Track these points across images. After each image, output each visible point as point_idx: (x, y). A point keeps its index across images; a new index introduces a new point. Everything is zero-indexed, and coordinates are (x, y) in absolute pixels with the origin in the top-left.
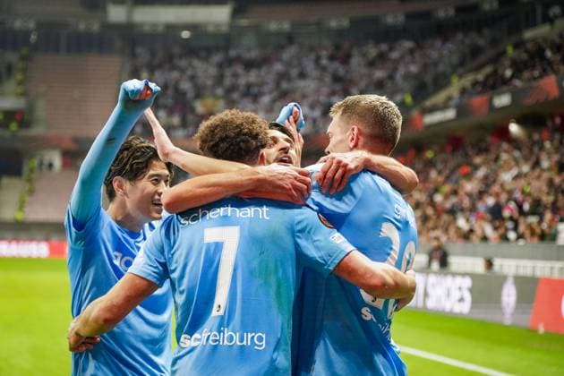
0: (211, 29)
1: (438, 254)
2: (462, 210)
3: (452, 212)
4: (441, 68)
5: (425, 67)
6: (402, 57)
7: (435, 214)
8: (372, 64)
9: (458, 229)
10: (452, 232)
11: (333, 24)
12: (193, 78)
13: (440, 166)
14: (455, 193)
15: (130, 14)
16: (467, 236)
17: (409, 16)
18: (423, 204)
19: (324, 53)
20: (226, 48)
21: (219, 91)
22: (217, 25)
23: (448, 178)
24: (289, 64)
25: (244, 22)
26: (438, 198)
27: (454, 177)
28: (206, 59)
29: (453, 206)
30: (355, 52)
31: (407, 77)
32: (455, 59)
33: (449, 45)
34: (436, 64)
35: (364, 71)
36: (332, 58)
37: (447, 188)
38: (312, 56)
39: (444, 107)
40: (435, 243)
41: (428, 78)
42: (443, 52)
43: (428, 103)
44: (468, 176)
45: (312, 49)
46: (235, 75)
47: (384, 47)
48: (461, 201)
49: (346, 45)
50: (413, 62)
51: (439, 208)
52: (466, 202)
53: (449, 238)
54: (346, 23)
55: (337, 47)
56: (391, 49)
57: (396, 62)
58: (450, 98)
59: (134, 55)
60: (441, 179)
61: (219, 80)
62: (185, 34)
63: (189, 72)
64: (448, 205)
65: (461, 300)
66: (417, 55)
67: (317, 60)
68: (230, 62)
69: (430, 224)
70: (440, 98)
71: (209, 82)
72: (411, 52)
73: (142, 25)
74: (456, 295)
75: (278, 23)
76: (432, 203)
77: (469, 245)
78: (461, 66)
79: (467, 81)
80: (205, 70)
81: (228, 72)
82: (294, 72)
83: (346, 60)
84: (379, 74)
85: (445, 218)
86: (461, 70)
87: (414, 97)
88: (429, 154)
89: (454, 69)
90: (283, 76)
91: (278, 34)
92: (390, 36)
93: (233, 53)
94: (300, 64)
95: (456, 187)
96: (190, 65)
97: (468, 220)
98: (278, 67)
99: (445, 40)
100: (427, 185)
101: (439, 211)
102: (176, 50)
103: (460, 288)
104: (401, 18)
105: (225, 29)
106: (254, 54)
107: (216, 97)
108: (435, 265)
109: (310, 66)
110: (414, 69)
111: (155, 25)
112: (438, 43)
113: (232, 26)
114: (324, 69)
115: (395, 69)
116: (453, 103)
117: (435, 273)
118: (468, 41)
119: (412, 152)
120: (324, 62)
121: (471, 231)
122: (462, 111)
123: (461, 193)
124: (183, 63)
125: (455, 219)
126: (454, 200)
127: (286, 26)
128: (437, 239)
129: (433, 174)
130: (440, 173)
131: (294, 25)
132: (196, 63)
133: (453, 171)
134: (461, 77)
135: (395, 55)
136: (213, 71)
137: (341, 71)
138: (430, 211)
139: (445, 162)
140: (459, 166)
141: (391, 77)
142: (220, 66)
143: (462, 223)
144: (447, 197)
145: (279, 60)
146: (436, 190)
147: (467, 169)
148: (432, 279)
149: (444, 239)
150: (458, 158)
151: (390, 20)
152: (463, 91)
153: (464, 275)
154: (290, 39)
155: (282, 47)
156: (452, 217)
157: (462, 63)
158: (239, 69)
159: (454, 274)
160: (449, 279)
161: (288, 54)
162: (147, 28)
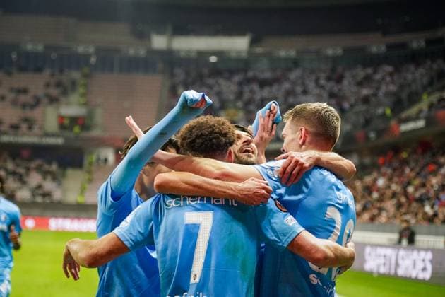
0: (233, 55)
1: (407, 233)
2: (429, 199)
3: (421, 201)
4: (414, 87)
5: (402, 87)
6: (383, 79)
7: (407, 202)
8: (360, 84)
9: (425, 213)
10: (420, 216)
11: (330, 52)
12: (219, 94)
13: (412, 164)
14: (423, 185)
15: (170, 42)
16: (431, 219)
17: (390, 47)
18: (398, 194)
19: (323, 75)
20: (246, 71)
21: (240, 104)
22: (239, 52)
23: (418, 174)
24: (294, 83)
25: (259, 50)
26: (410, 189)
27: (423, 173)
28: (229, 79)
29: (421, 196)
30: (347, 74)
31: (387, 94)
32: (425, 80)
33: (421, 70)
34: (409, 85)
35: (354, 89)
36: (329, 79)
37: (417, 182)
38: (314, 78)
39: (416, 118)
40: (404, 225)
41: (404, 96)
42: (416, 75)
43: (404, 115)
44: (434, 173)
45: (312, 72)
46: (252, 92)
47: (369, 71)
48: (428, 192)
49: (340, 69)
50: (393, 82)
51: (410, 198)
52: (432, 193)
53: (417, 221)
54: (339, 51)
55: (333, 70)
56: (375, 72)
57: (379, 82)
58: (420, 111)
59: (172, 75)
60: (412, 174)
61: (239, 95)
62: (213, 59)
63: (216, 89)
64: (417, 195)
65: (424, 269)
66: (395, 77)
67: (317, 81)
68: (249, 81)
69: (403, 210)
70: (413, 111)
71: (232, 97)
72: (391, 74)
73: (179, 51)
74: (420, 265)
75: (286, 50)
76: (405, 194)
77: (433, 227)
78: (430, 86)
79: (434, 98)
80: (228, 87)
81: (246, 89)
82: (299, 89)
83: (339, 80)
84: (365, 92)
85: (414, 204)
86: (429, 89)
87: (392, 111)
88: (404, 155)
89: (425, 88)
90: (289, 93)
91: (286, 59)
92: (374, 62)
93: (250, 74)
94: (303, 84)
95: (424, 181)
96: (217, 82)
97: (432, 207)
98: (287, 86)
99: (418, 65)
100: (402, 179)
101: (410, 199)
102: (206, 71)
103: (423, 260)
104: (383, 48)
105: (244, 55)
106: (267, 75)
107: (236, 108)
108: (405, 242)
109: (311, 85)
110: (392, 88)
111: (189, 51)
112: (412, 68)
113: (250, 53)
114: (322, 87)
115: (378, 89)
116: (422, 115)
117: (405, 248)
118: (435, 67)
119: (391, 153)
120: (322, 82)
121: (435, 215)
122: (430, 121)
123: (428, 185)
124: (211, 81)
125: (423, 206)
126: (423, 191)
127: (293, 53)
128: (406, 221)
129: (407, 170)
130: (412, 170)
131: (298, 52)
132: (222, 82)
133: (422, 169)
134: (429, 94)
135: (378, 77)
136: (234, 88)
137: (336, 89)
138: (403, 200)
139: (417, 161)
140: (427, 165)
141: (375, 95)
142: (240, 84)
143: (428, 209)
144: (416, 189)
145: (287, 79)
146: (409, 184)
147: (433, 167)
148: (402, 253)
149: (413, 221)
150: (427, 158)
151: (374, 49)
152: (431, 106)
153: (426, 250)
154: (295, 63)
155: (289, 70)
156: (420, 205)
157: (431, 83)
158: (255, 87)
159: (419, 250)
160: (415, 253)
161: (293, 75)
162: (183, 54)
